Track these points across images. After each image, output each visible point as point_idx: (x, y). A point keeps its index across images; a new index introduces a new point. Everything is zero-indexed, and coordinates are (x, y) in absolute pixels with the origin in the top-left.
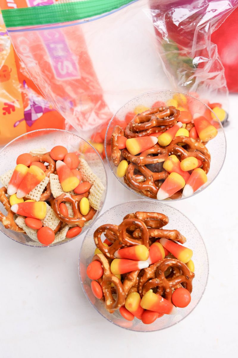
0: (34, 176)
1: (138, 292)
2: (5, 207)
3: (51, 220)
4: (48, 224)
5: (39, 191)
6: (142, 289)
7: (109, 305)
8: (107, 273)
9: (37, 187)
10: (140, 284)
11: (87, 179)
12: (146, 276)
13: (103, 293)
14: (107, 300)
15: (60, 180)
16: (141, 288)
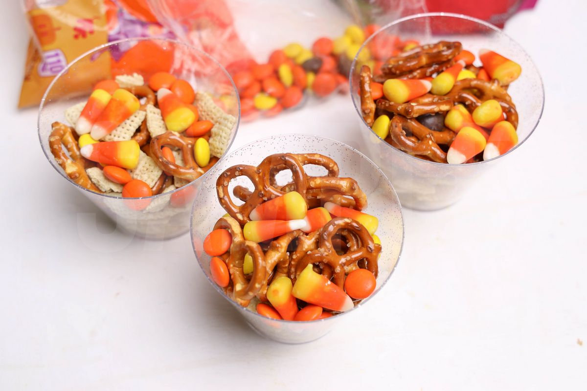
0: (121, 104)
1: (289, 276)
2: (71, 153)
3: (146, 172)
4: (141, 177)
5: (128, 130)
6: (296, 272)
7: (240, 291)
8: (238, 239)
9: (126, 124)
10: (293, 263)
11: (207, 117)
12: (303, 247)
13: (230, 275)
14: (236, 284)
15: (164, 116)
16: (293, 269)
